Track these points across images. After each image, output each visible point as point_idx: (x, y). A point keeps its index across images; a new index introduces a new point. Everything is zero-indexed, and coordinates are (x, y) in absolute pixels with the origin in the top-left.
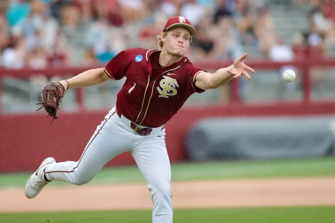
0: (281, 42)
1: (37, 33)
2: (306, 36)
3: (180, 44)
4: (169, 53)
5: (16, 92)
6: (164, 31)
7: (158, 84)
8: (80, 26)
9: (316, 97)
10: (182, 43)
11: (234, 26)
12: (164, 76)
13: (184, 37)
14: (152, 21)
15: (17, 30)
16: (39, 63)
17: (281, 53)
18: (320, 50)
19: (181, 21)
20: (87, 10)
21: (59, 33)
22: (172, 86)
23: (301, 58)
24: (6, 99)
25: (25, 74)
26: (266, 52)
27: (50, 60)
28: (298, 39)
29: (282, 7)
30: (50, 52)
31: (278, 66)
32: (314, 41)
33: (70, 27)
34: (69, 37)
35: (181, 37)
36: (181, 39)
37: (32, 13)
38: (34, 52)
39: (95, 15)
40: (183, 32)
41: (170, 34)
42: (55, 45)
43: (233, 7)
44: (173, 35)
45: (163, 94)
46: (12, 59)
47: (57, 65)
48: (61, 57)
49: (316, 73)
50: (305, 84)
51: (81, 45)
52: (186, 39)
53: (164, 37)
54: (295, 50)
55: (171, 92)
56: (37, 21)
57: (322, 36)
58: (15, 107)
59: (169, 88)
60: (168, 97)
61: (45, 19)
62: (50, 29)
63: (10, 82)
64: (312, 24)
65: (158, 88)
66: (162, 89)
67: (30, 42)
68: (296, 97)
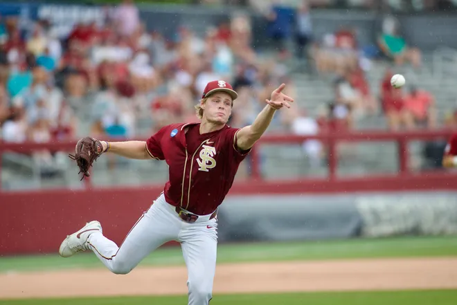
0: (304, 114)
1: (40, 103)
2: (332, 107)
3: (220, 111)
4: (209, 121)
5: (17, 168)
6: (204, 97)
7: (197, 156)
8: (87, 96)
9: (342, 173)
10: (223, 109)
11: (254, 96)
12: (203, 146)
13: (225, 102)
14: (166, 91)
15: (18, 101)
16: (42, 136)
17: (305, 126)
18: (346, 123)
19: (221, 86)
20: (94, 79)
21: (64, 104)
22: (210, 155)
23: (326, 131)
24: (6, 175)
25: (27, 148)
26: (288, 125)
27: (55, 133)
28: (322, 111)
29: (305, 76)
30: (54, 124)
31: (300, 140)
32: (340, 113)
33: (76, 99)
34: (75, 109)
35: (222, 102)
36: (222, 104)
37: (35, 82)
38: (37, 124)
39: (103, 85)
40: (224, 98)
41: (209, 100)
42: (60, 117)
43: (252, 76)
44: (213, 101)
45: (203, 166)
46: (13, 132)
47: (62, 138)
48: (67, 131)
49: (342, 148)
50: (331, 160)
51: (86, 117)
52: (228, 104)
53: (203, 104)
54: (320, 123)
55: (210, 163)
56: (40, 91)
57: (349, 107)
58: (16, 184)
59: (207, 158)
60: (208, 171)
61: (48, 88)
62: (54, 100)
63: (11, 157)
64: (338, 94)
65: (198, 160)
66: (201, 160)
67: (33, 113)
68: (321, 173)
